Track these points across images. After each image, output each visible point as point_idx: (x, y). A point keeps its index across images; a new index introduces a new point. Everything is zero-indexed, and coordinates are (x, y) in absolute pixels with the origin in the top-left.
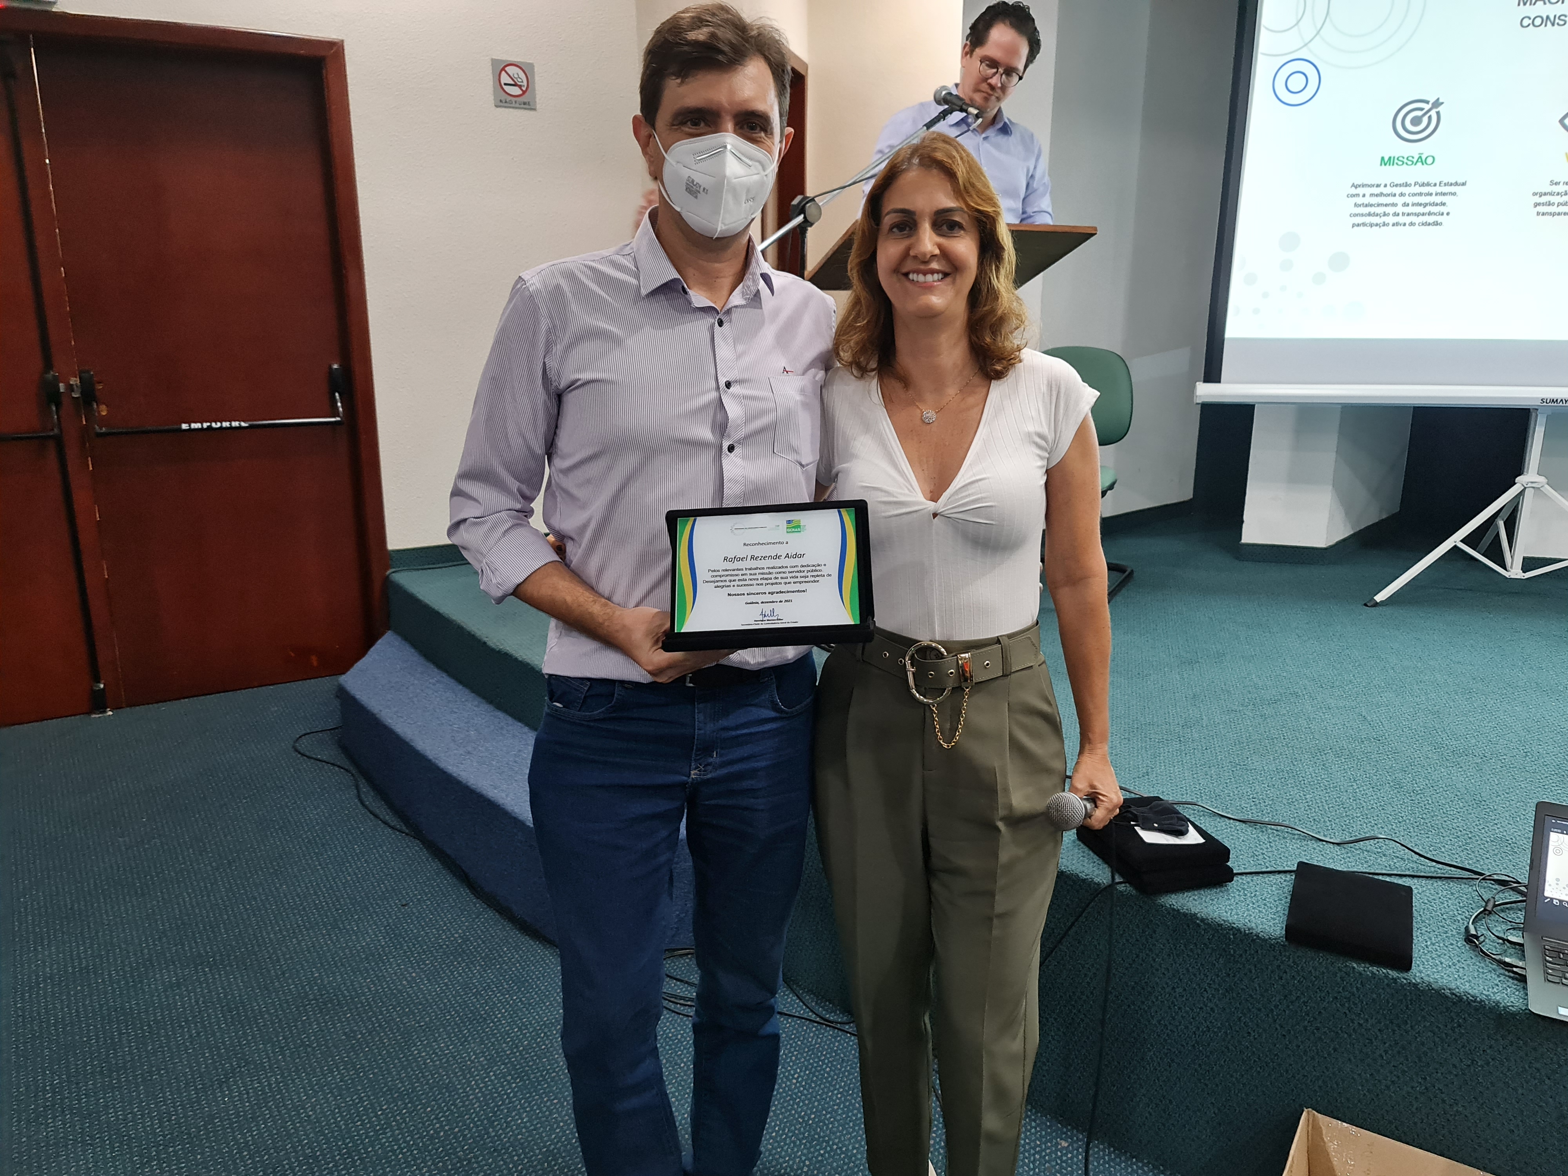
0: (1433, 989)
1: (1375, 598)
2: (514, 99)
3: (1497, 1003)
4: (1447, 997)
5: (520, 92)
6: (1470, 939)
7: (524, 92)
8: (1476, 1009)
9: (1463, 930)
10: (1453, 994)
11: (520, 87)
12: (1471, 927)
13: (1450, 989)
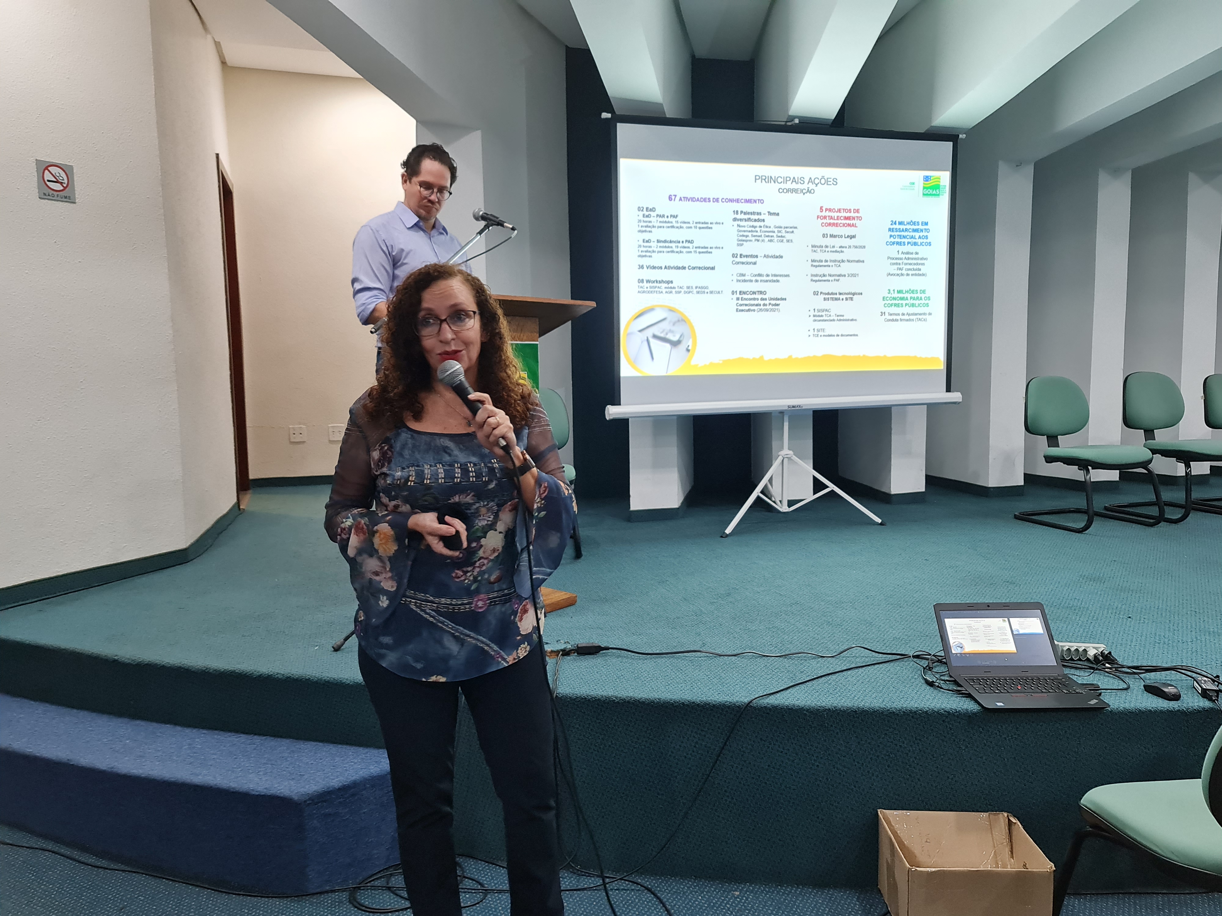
0: (935, 711)
1: (726, 531)
2: (58, 193)
3: (967, 710)
4: (943, 714)
5: (62, 188)
6: (931, 684)
7: (65, 188)
8: (958, 717)
9: (923, 681)
10: (945, 711)
11: (61, 183)
12: (928, 678)
13: (943, 709)
